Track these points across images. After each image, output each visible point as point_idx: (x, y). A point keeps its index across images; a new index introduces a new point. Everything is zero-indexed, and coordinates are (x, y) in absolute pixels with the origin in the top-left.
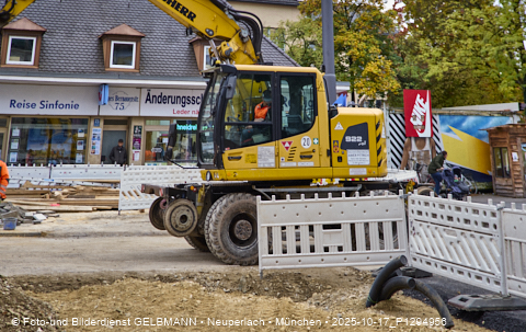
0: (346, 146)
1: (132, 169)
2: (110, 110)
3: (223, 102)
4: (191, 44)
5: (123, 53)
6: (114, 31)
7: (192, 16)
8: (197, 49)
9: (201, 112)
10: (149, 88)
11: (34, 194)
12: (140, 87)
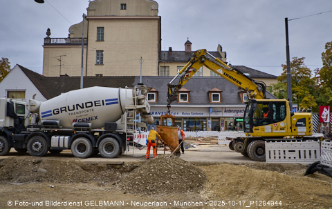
0: (297, 125)
1: (221, 132)
2: (213, 115)
3: (252, 112)
4: (239, 93)
5: (216, 97)
6: (212, 90)
7: (240, 83)
8: (241, 95)
9: (245, 115)
10: (225, 108)
11: (192, 139)
12: (222, 108)
